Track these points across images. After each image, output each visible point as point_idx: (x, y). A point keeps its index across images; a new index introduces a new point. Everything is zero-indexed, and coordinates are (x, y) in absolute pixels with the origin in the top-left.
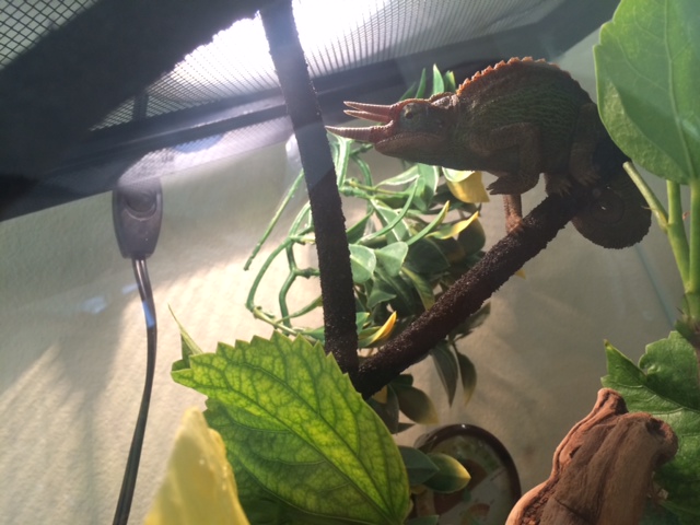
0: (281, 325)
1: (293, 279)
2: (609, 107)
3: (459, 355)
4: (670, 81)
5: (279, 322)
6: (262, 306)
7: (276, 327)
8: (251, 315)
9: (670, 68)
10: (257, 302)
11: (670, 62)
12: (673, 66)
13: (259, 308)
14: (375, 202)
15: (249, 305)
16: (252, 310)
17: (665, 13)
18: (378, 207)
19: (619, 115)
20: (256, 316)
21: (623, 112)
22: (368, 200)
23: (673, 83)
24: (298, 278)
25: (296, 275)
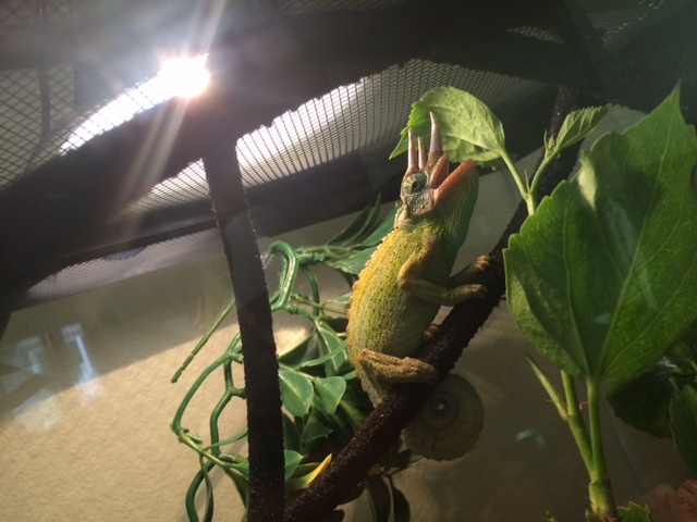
0: (209, 453)
1: (229, 399)
2: (517, 301)
3: (394, 489)
4: (568, 289)
5: (206, 450)
6: (189, 428)
7: (202, 455)
8: (176, 438)
9: (568, 278)
10: (183, 424)
11: (568, 273)
12: (571, 277)
13: (186, 431)
14: (319, 325)
15: (175, 427)
16: (177, 433)
17: (564, 231)
18: (320, 329)
19: (524, 310)
20: (181, 440)
21: (528, 308)
22: (312, 320)
23: (571, 290)
24: (233, 398)
25: (231, 395)
